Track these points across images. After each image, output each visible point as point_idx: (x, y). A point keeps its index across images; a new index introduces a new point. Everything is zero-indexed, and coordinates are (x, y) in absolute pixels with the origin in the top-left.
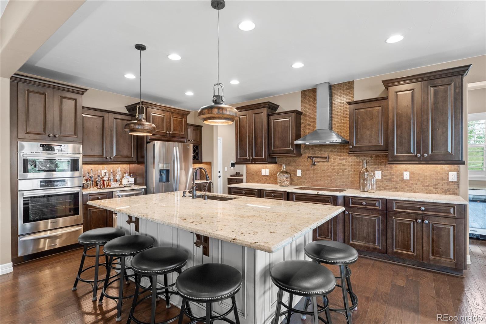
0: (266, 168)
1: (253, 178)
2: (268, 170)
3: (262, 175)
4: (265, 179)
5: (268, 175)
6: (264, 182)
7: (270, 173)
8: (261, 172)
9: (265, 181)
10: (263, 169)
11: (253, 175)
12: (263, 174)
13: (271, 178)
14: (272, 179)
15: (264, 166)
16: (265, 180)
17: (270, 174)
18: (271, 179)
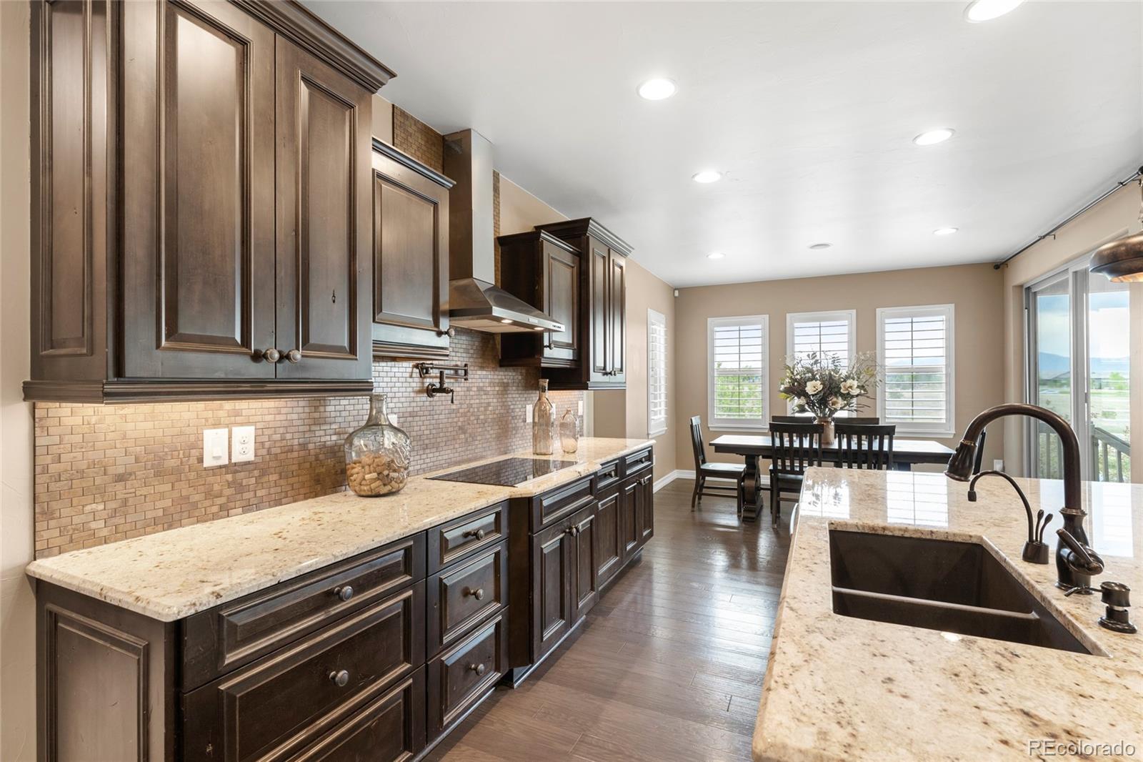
0: (237, 419)
1: (125, 502)
2: (252, 428)
3: (208, 462)
4: (229, 485)
5: (250, 456)
6: (222, 508)
7: (259, 444)
8: (198, 445)
9: (229, 500)
10: (217, 425)
11: (120, 478)
12: (216, 458)
13: (264, 473)
14: (274, 477)
15: (221, 408)
16: (228, 492)
17: (264, 452)
18: (265, 479)
